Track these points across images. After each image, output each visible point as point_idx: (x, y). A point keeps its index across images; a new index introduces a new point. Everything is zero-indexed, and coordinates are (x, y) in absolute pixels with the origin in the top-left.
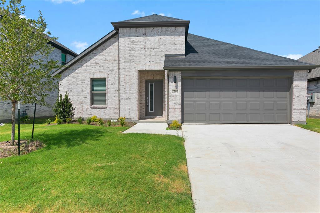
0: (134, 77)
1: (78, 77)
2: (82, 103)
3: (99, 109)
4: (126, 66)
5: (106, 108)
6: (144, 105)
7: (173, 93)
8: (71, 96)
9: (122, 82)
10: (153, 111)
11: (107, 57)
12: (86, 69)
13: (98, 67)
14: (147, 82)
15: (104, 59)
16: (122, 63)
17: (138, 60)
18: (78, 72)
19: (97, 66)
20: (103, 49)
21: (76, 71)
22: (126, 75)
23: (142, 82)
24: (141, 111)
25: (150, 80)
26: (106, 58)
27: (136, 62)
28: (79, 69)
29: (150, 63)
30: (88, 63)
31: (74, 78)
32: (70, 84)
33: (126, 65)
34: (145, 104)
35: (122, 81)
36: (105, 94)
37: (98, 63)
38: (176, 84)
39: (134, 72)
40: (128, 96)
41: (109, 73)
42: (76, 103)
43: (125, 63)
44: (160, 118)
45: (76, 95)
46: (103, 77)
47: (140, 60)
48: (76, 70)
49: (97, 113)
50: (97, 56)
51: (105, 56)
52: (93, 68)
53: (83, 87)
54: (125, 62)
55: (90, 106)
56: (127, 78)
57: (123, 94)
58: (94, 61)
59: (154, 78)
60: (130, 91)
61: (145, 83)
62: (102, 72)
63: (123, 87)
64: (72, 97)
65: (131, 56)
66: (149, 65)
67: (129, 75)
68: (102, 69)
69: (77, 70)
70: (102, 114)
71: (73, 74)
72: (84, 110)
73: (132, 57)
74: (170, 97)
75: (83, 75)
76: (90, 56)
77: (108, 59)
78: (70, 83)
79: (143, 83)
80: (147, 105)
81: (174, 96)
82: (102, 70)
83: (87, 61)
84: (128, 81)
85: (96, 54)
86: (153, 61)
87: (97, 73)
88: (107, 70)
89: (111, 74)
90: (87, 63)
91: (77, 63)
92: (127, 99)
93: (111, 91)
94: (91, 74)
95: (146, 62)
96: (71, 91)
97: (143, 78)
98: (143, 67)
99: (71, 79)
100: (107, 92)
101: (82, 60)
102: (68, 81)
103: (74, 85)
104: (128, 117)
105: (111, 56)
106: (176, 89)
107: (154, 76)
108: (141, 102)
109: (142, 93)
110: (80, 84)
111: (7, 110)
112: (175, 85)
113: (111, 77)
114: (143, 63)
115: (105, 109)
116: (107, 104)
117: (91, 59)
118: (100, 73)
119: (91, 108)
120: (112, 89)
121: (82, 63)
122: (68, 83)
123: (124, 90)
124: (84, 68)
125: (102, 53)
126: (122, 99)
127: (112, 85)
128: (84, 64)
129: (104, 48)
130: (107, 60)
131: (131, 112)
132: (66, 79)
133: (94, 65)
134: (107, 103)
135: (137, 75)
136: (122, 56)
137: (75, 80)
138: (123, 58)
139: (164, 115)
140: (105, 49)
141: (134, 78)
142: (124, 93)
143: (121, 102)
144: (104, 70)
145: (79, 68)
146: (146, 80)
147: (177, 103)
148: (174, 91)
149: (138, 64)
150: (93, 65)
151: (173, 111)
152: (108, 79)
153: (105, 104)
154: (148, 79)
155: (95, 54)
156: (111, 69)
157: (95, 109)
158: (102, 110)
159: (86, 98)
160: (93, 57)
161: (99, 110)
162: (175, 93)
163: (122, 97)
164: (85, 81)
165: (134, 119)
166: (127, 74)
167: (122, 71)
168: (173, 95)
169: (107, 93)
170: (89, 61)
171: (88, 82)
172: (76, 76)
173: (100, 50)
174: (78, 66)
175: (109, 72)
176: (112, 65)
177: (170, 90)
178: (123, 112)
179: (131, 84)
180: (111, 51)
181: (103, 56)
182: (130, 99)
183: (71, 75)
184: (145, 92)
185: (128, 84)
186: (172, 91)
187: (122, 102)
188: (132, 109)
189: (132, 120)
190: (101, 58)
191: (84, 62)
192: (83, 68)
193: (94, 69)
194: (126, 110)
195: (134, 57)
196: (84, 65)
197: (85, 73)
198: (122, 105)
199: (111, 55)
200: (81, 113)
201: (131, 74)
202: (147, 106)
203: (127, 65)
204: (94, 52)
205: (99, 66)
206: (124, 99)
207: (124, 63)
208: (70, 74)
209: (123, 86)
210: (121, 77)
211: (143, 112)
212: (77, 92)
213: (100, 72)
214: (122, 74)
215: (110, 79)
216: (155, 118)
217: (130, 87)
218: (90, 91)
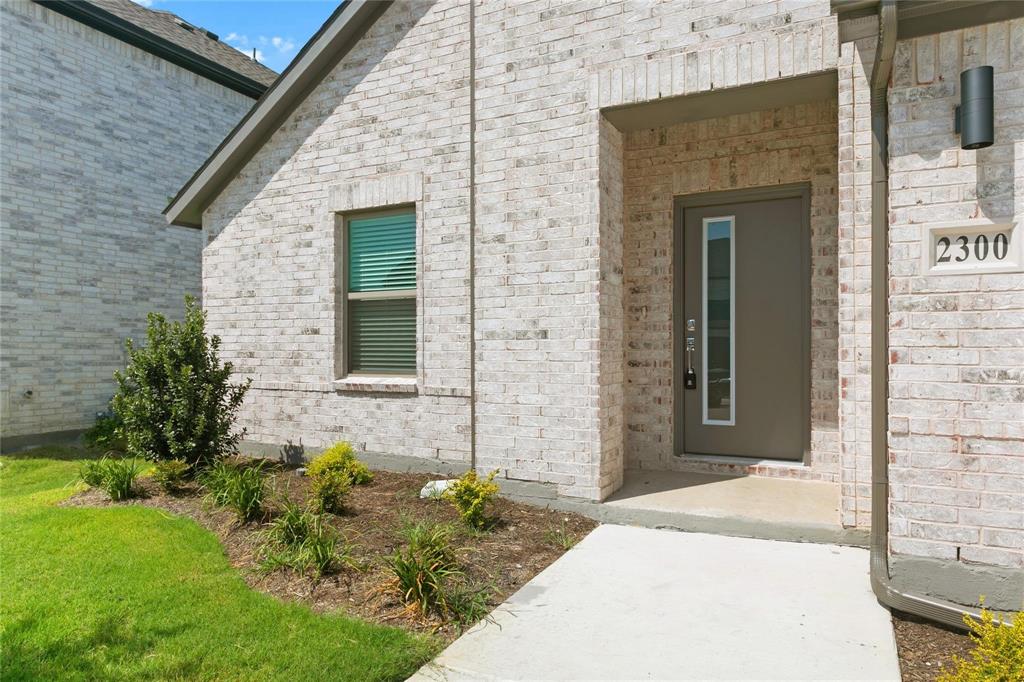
0: (569, 167)
1: (279, 217)
2: (296, 364)
3: (380, 401)
4: (520, 98)
5: (415, 394)
6: (667, 373)
7: (942, 267)
8: (252, 324)
9: (491, 218)
10: (732, 422)
11: (421, 74)
12: (317, 163)
13: (372, 142)
14: (686, 213)
15: (405, 87)
16: (486, 79)
17: (602, 37)
18: (281, 185)
19: (367, 137)
20: (399, 27)
21: (274, 184)
22: (519, 163)
23: (649, 218)
24: (641, 419)
25: (710, 193)
26: (415, 76)
27: (586, 55)
28: (284, 168)
29: (693, 40)
30: (326, 130)
31: (265, 218)
32: (244, 257)
33: (513, 88)
34: (669, 369)
35: (488, 210)
36: (408, 306)
37: (374, 120)
38: (980, 162)
39: (573, 130)
40: (529, 316)
41: (430, 171)
42: (270, 362)
43: (511, 76)
44: (789, 479)
45: (269, 316)
46: (398, 202)
47: (614, 34)
48: (272, 173)
49: (368, 423)
50: (369, 77)
51: (409, 68)
52: (347, 151)
53: (302, 267)
54: (510, 67)
55: (332, 382)
56: (527, 178)
57: (500, 301)
58: (355, 106)
59: (733, 179)
60: (547, 277)
61: (670, 222)
62: (396, 168)
63: (500, 247)
64: (255, 327)
65: (552, 13)
66: (693, 55)
67: (541, 161)
68: (393, 154)
69: (275, 177)
70: (394, 428)
71: (262, 202)
72: (307, 403)
73: (556, 20)
74: (910, 308)
75: (303, 197)
76: (333, 85)
77: (426, 84)
78: (246, 250)
79: (657, 219)
80: (687, 377)
81: (964, 300)
82: (396, 158)
83: (320, 117)
84: (531, 204)
85: (363, 67)
86: (721, 21)
87: (367, 178)
88: (421, 153)
89: (443, 177)
90: (320, 130)
91: (278, 135)
92: (521, 336)
93: (444, 284)
94: (337, 188)
95: (665, 35)
96: (252, 295)
97: (657, 189)
98: (641, 81)
99: (251, 227)
100: (418, 293)
101: (297, 112)
102: (239, 243)
103: (262, 262)
104: (532, 471)
105: (441, 61)
106: (983, 221)
107: (739, 162)
108: (640, 355)
109: (649, 288)
110: (289, 252)
111: (30, 393)
112: (970, 176)
113: (444, 194)
114: (644, 50)
115: (408, 401)
116: (419, 370)
117: (339, 97)
118: (384, 177)
119: (340, 392)
120: (445, 274)
121: (297, 134)
122: (238, 249)
123: (501, 270)
124: (307, 157)
125: (393, 55)
126: (491, 335)
127: (451, 246)
128: (309, 134)
129: (403, 18)
130: (423, 92)
131: (549, 435)
132: (230, 229)
133: (355, 131)
134: (419, 359)
135: (595, 148)
136: (490, 29)
137: (266, 233)
138: (500, 39)
139: (815, 453)
140: (413, 24)
141: (571, 178)
142: (502, 291)
143: (486, 355)
144: (404, 156)
145: (283, 161)
146: (677, 200)
147: (1004, 375)
148: (956, 249)
149: (601, 66)
150: (349, 132)
151: (946, 461)
152: (428, 207)
153: (408, 366)
154: (695, 189)
155: (361, 63)
156: (441, 142)
157: (357, 399)
158: (396, 405)
159: (316, 332)
160: (350, 87)
161: (379, 407)
162: (972, 264)
163: (492, 325)
164: (309, 236)
165: (570, 491)
166: (521, 152)
167: (490, 135)
168: (945, 284)
169: (419, 299)
170: (331, 112)
171: (324, 239)
172: (271, 210)
173: (387, 38)
174: (282, 153)
175: (431, 162)
176: (446, 114)
177: (909, 240)
178: (499, 431)
179: (552, 224)
180: (441, 25)
181: (403, 70)
182: (544, 334)
183: (250, 205)
184: (669, 286)
185: (530, 224)
186: (926, 240)
187: (492, 354)
188: (556, 411)
189: (555, 496)
190: (390, 81)
191: (307, 124)
192: (304, 157)
193: (351, 161)
194: (514, 420)
195: (577, 19)
196: (310, 141)
197: (312, 187)
198: (493, 377)
199: (442, 52)
200: (290, 417)
201: (551, 148)
202: (689, 381)
203: (521, 86)
204: (354, 54)
205: (381, 137)
206: (507, 337)
207: (502, 79)
208: (247, 202)
209: (500, 239)
210: (488, 178)
211: (658, 428)
212: (275, 300)
213: (382, 169)
214: (488, 155)
215: (437, 205)
216: (745, 474)
217: (545, 246)
218: (337, 291)
